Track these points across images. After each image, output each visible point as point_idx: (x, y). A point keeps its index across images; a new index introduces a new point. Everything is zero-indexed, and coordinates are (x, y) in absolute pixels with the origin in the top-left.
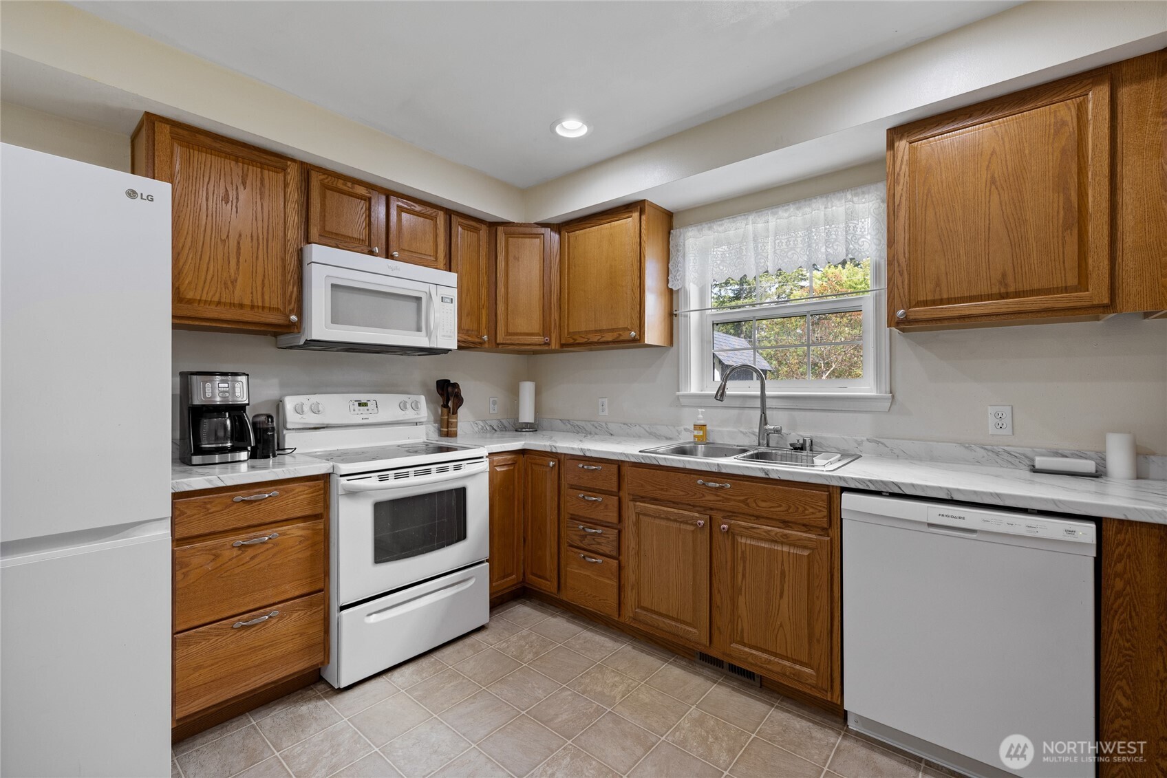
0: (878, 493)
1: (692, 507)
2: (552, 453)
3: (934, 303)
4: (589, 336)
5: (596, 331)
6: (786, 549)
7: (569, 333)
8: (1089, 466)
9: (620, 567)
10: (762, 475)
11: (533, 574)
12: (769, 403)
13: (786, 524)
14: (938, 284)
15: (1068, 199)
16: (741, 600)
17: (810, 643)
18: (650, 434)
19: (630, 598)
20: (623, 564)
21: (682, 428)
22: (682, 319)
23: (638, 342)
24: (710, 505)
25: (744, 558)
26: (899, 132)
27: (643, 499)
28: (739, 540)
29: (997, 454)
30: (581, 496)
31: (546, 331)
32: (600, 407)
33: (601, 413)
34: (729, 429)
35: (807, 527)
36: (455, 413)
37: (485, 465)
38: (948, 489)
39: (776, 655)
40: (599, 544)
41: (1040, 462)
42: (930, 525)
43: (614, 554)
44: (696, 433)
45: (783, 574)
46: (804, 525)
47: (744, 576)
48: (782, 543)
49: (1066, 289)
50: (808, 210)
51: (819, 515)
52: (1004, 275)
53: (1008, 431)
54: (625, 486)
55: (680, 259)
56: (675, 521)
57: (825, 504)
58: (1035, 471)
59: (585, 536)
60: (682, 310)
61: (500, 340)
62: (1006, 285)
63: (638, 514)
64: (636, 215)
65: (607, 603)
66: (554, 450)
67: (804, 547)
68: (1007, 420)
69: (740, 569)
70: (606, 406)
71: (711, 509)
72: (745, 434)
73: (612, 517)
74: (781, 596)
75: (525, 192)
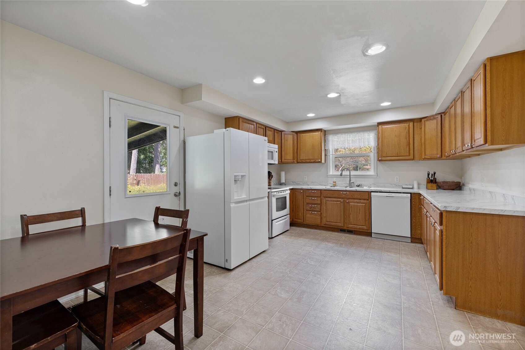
0: (377, 192)
1: (339, 198)
2: (301, 189)
3: (386, 157)
4: (306, 160)
5: (308, 159)
6: (360, 204)
7: (300, 159)
8: (411, 187)
9: (321, 213)
10: (355, 190)
11: (295, 219)
12: (351, 176)
13: (360, 199)
14: (387, 154)
15: (407, 140)
16: (351, 216)
17: (365, 222)
18: (320, 184)
19: (324, 220)
20: (322, 213)
21: (329, 183)
22: (328, 157)
23: (320, 162)
24: (344, 197)
25: (351, 207)
26: (380, 124)
27: (327, 197)
28: (350, 203)
29: (397, 185)
30: (310, 198)
31: (294, 159)
32: (304, 178)
33: (305, 180)
34: (341, 183)
35: (364, 200)
36: (271, 180)
37: (289, 192)
38: (389, 190)
39: (358, 225)
40: (315, 209)
41: (404, 187)
42: (387, 196)
43: (320, 210)
44: (334, 184)
45: (360, 209)
46: (364, 199)
47: (351, 211)
48: (359, 203)
49: (407, 156)
50: (359, 134)
51: (367, 197)
52: (398, 153)
53: (398, 181)
54: (322, 195)
55: (328, 142)
56: (335, 201)
57: (368, 195)
58: (403, 188)
59: (311, 208)
60: (328, 154)
61: (283, 161)
62: (398, 155)
63: (326, 201)
64: (320, 132)
65: (318, 222)
66: (302, 188)
67: (364, 203)
68: (398, 179)
69: (351, 210)
70: (306, 178)
71: (344, 198)
72: (345, 184)
73: (319, 202)
74: (359, 213)
75: (288, 123)
